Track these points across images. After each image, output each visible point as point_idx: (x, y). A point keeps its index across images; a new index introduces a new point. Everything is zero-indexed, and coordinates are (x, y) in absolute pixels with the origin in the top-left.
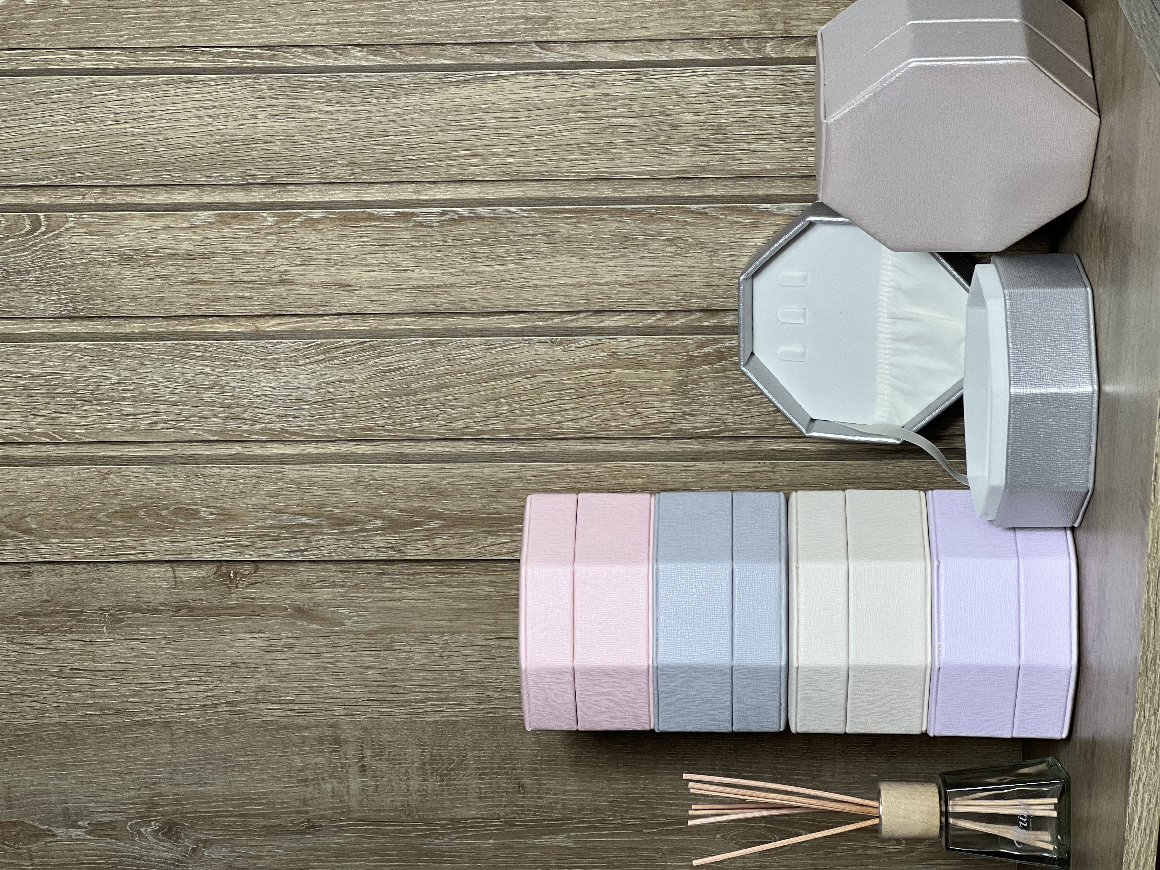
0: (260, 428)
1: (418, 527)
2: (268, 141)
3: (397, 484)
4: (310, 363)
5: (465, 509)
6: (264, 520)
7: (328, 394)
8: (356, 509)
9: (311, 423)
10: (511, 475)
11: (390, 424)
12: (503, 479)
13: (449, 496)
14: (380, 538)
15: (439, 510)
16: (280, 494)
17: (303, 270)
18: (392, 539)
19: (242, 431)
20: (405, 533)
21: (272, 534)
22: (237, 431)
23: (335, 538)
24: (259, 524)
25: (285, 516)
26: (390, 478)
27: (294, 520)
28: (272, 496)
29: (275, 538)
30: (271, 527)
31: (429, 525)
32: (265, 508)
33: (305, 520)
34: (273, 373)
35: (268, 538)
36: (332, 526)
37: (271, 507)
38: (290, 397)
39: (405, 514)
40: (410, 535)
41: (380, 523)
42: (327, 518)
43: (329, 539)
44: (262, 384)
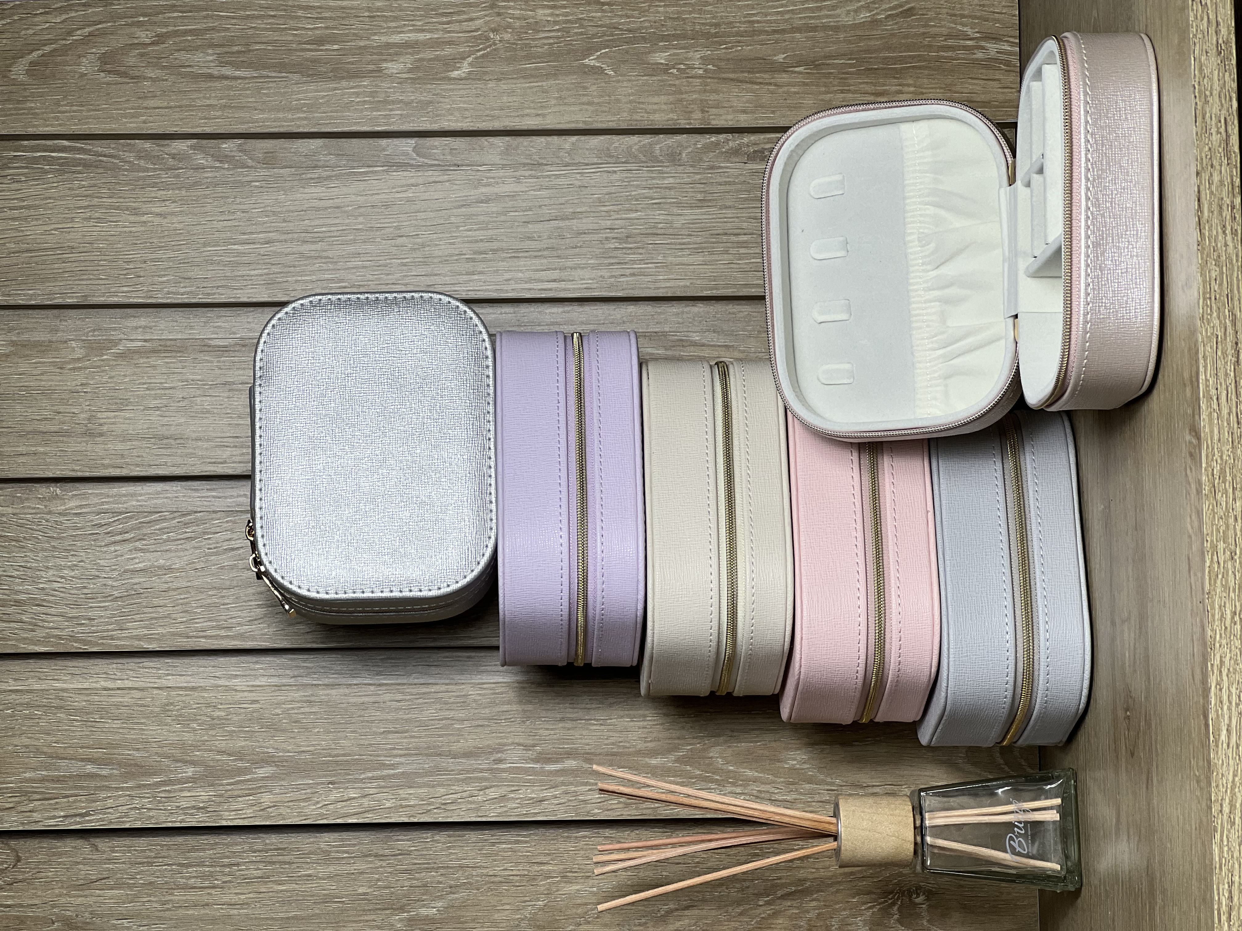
0: (41, 635)
1: (239, 776)
2: (85, 250)
3: (217, 713)
4: (115, 543)
5: (303, 749)
6: (35, 769)
7: (135, 587)
8: (160, 750)
9: (110, 627)
10: (366, 699)
11: (213, 627)
12: (355, 705)
13: (284, 731)
14: (189, 794)
15: (270, 750)
16: (59, 731)
17: (115, 417)
18: (204, 794)
19: (17, 640)
20: (222, 785)
21: (43, 790)
22: (10, 640)
23: (129, 796)
24: (27, 775)
25: (63, 763)
26: (208, 705)
27: (76, 768)
28: (49, 734)
29: (47, 796)
30: (43, 780)
31: (255, 773)
32: (38, 751)
33: (90, 768)
34: (66, 557)
35: (38, 797)
36: (127, 776)
37: (45, 749)
38: (85, 591)
39: (225, 758)
40: (229, 787)
41: (190, 771)
42: (120, 764)
43: (120, 796)
44: (51, 572)
